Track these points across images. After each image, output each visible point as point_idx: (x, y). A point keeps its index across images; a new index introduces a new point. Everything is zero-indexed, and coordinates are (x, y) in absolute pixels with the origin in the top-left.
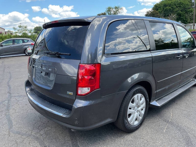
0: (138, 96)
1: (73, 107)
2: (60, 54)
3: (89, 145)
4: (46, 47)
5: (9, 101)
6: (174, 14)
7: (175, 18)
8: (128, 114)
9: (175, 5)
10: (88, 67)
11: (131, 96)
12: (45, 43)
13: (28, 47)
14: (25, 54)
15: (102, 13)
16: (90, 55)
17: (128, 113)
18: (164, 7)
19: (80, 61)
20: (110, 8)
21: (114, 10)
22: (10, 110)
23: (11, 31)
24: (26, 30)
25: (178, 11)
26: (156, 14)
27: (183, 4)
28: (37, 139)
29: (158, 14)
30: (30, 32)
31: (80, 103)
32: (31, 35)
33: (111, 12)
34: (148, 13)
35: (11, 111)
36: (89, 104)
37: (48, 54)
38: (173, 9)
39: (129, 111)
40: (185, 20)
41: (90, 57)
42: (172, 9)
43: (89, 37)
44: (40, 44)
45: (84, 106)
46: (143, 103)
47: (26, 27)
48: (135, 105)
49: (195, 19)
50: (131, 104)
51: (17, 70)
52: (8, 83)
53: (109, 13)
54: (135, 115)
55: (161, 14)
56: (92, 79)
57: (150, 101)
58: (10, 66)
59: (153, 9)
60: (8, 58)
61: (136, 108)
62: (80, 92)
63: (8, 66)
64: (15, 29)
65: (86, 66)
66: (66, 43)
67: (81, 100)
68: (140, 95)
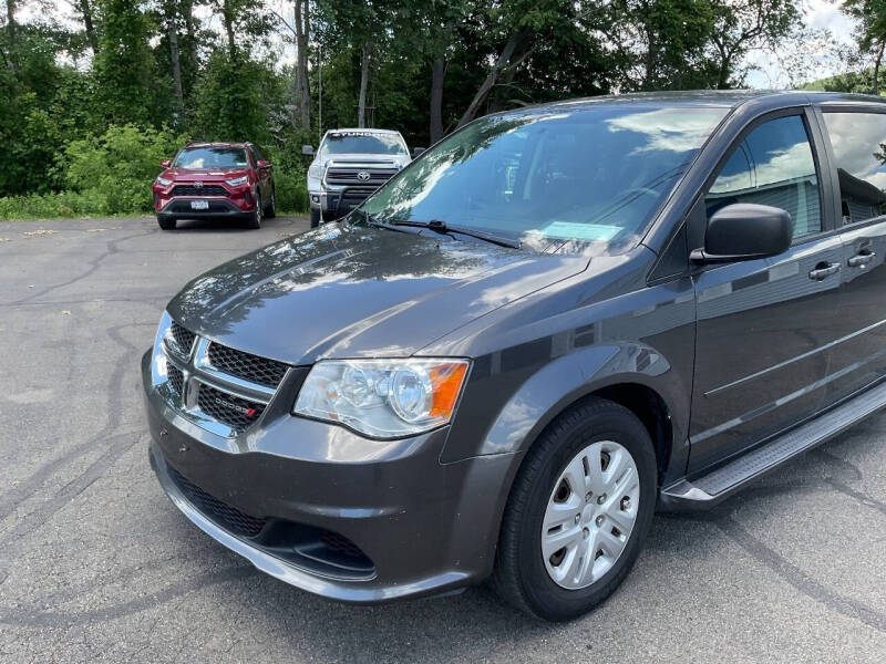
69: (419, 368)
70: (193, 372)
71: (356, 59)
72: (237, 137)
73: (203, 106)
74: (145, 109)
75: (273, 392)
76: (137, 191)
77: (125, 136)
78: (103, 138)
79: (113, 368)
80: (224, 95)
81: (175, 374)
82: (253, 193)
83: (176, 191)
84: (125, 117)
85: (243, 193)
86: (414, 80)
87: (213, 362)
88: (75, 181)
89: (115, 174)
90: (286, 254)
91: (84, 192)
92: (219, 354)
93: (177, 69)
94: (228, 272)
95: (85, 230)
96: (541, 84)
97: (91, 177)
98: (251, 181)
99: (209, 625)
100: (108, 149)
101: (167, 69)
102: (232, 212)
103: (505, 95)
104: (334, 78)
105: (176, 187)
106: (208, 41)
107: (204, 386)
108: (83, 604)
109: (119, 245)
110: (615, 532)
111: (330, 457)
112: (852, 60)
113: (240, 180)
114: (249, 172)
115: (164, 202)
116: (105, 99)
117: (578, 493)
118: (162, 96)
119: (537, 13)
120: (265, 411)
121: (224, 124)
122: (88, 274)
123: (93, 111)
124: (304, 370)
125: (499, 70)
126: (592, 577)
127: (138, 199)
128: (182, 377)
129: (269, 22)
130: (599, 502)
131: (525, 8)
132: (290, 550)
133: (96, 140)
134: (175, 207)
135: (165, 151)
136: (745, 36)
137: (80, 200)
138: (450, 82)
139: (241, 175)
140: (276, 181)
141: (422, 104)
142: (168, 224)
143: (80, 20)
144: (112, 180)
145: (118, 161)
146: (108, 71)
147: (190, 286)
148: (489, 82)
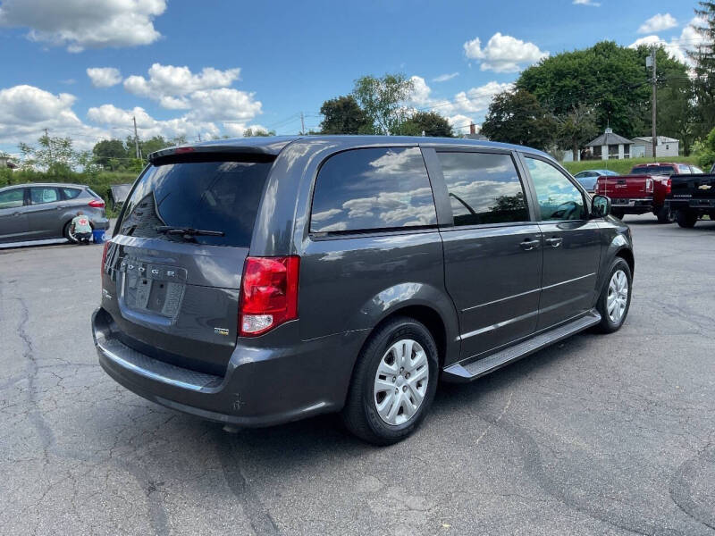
0: (404, 345)
1: (228, 368)
2: (198, 234)
3: (272, 475)
4: (156, 217)
5: (31, 379)
6: (588, 104)
7: (593, 117)
8: (376, 392)
9: (595, 74)
10: (267, 264)
11: (384, 343)
12: (154, 203)
13: (78, 215)
14: (66, 240)
15: (340, 98)
16: (273, 237)
17: (377, 389)
18: (556, 80)
19: (248, 249)
20: (370, 82)
21: (383, 87)
22: (41, 402)
23: (12, 156)
24: (69, 155)
25: (605, 92)
26: (528, 104)
27: (618, 69)
28: (129, 466)
29: (533, 101)
30: (82, 162)
31: (247, 354)
32: (85, 172)
33: (371, 96)
34: (499, 98)
35: (44, 405)
36: (272, 355)
37: (164, 232)
38: (586, 88)
39: (379, 385)
40: (626, 125)
41: (274, 242)
42: (581, 87)
43: (272, 189)
44: (140, 210)
45: (258, 360)
46: (422, 366)
47: (66, 145)
48: (395, 369)
49: (657, 123)
50: (383, 366)
51: (43, 290)
52: (20, 328)
53: (364, 99)
54: (398, 397)
55: (547, 105)
56: (280, 295)
57: (443, 363)
58: (18, 278)
59: (518, 87)
60: (5, 253)
61: (400, 378)
62: (246, 327)
63: (12, 279)
64: (25, 149)
65: (262, 263)
66: (213, 203)
67: (250, 346)
68: (410, 343)
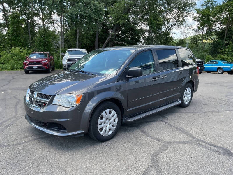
69: (74, 95)
70: (34, 98)
71: (76, 31)
72: (45, 50)
73: (37, 42)
74: (21, 43)
75: (49, 101)
76: (19, 64)
77: (16, 50)
78: (10, 50)
79: (15, 104)
80: (42, 40)
81: (30, 100)
82: (49, 64)
83: (29, 64)
84: (16, 45)
85: (46, 64)
86: (91, 36)
87: (38, 96)
88: (2, 62)
89: (13, 59)
90: (56, 77)
91: (5, 64)
92: (39, 95)
93: (30, 33)
94: (41, 81)
95: (6, 74)
96: (123, 37)
97: (7, 61)
98: (48, 61)
99: (37, 145)
100: (11, 53)
101: (27, 33)
102: (43, 69)
103: (114, 40)
104: (70, 35)
105: (29, 63)
106: (38, 26)
107: (36, 101)
108: (12, 143)
109: (15, 77)
110: (113, 126)
111: (58, 111)
112: (197, 32)
113: (45, 61)
114: (48, 59)
115: (26, 67)
116: (11, 41)
117: (105, 118)
118: (26, 40)
119: (121, 20)
120: (47, 104)
121: (42, 47)
122: (7, 84)
123: (8, 44)
124: (54, 96)
125: (112, 34)
126: (108, 134)
127: (19, 66)
128: (32, 100)
129: (54, 21)
130: (109, 120)
131: (118, 19)
132: (52, 129)
133: (8, 51)
134: (29, 68)
135: (26, 54)
136: (172, 26)
137: (4, 66)
138: (100, 37)
139: (46, 60)
140: (55, 61)
141: (93, 42)
142: (27, 72)
143: (4, 20)
144: (12, 61)
145: (14, 56)
146: (12, 34)
147: (32, 84)
148: (110, 37)
